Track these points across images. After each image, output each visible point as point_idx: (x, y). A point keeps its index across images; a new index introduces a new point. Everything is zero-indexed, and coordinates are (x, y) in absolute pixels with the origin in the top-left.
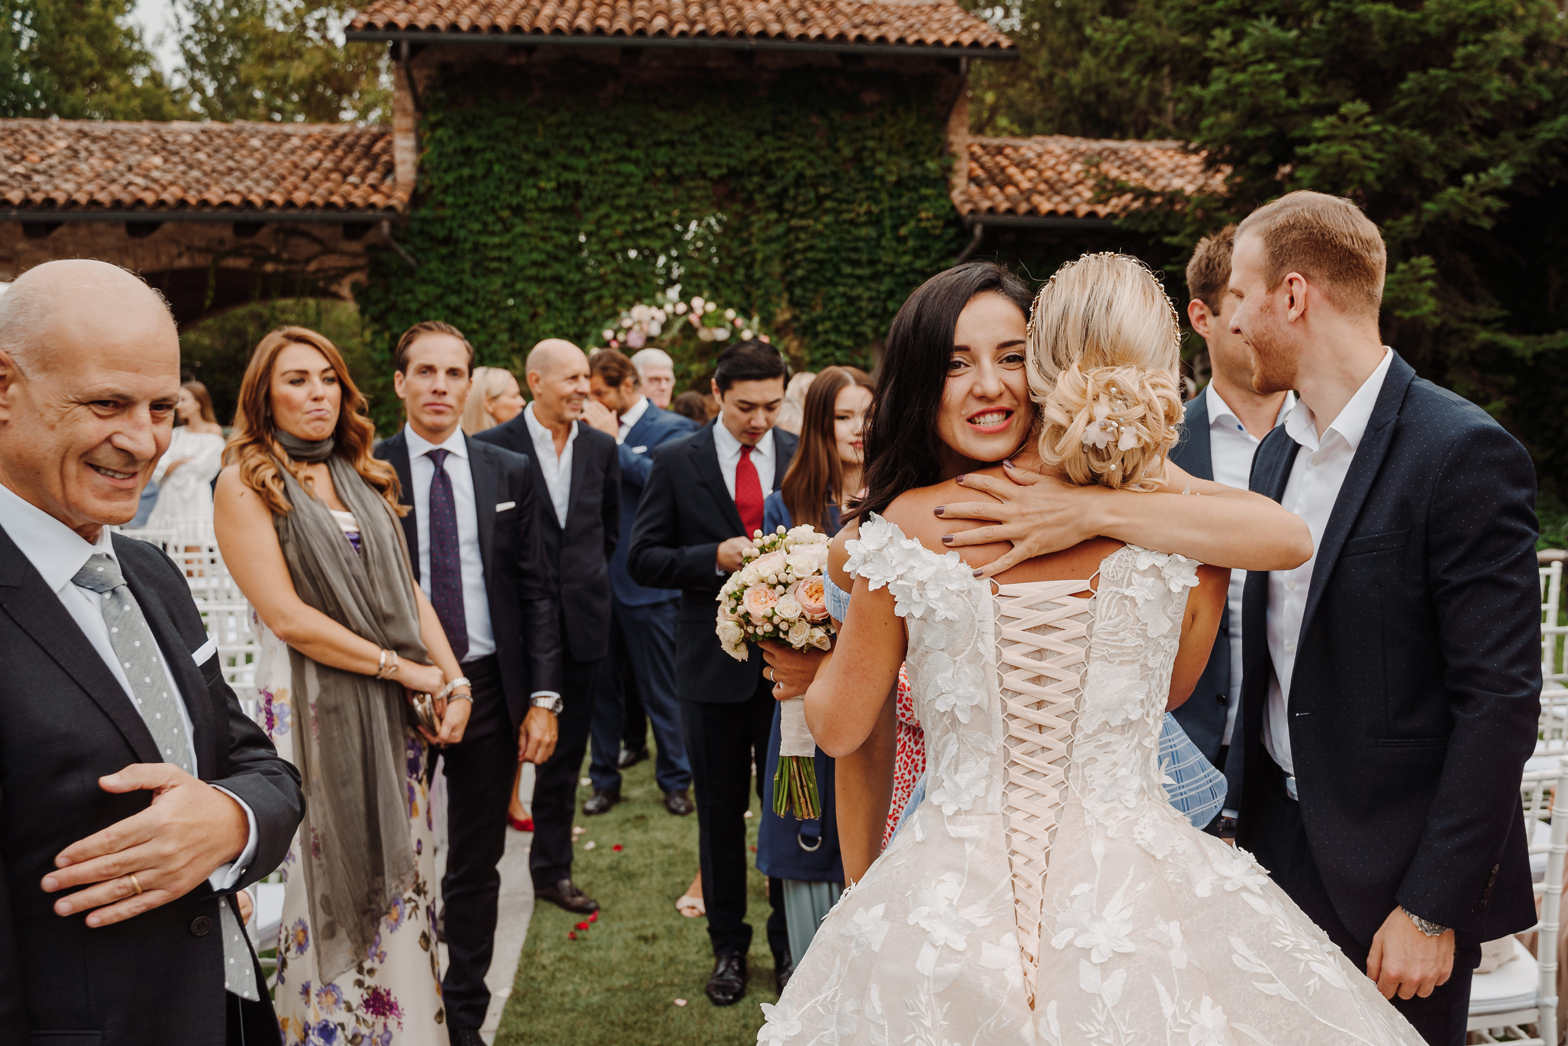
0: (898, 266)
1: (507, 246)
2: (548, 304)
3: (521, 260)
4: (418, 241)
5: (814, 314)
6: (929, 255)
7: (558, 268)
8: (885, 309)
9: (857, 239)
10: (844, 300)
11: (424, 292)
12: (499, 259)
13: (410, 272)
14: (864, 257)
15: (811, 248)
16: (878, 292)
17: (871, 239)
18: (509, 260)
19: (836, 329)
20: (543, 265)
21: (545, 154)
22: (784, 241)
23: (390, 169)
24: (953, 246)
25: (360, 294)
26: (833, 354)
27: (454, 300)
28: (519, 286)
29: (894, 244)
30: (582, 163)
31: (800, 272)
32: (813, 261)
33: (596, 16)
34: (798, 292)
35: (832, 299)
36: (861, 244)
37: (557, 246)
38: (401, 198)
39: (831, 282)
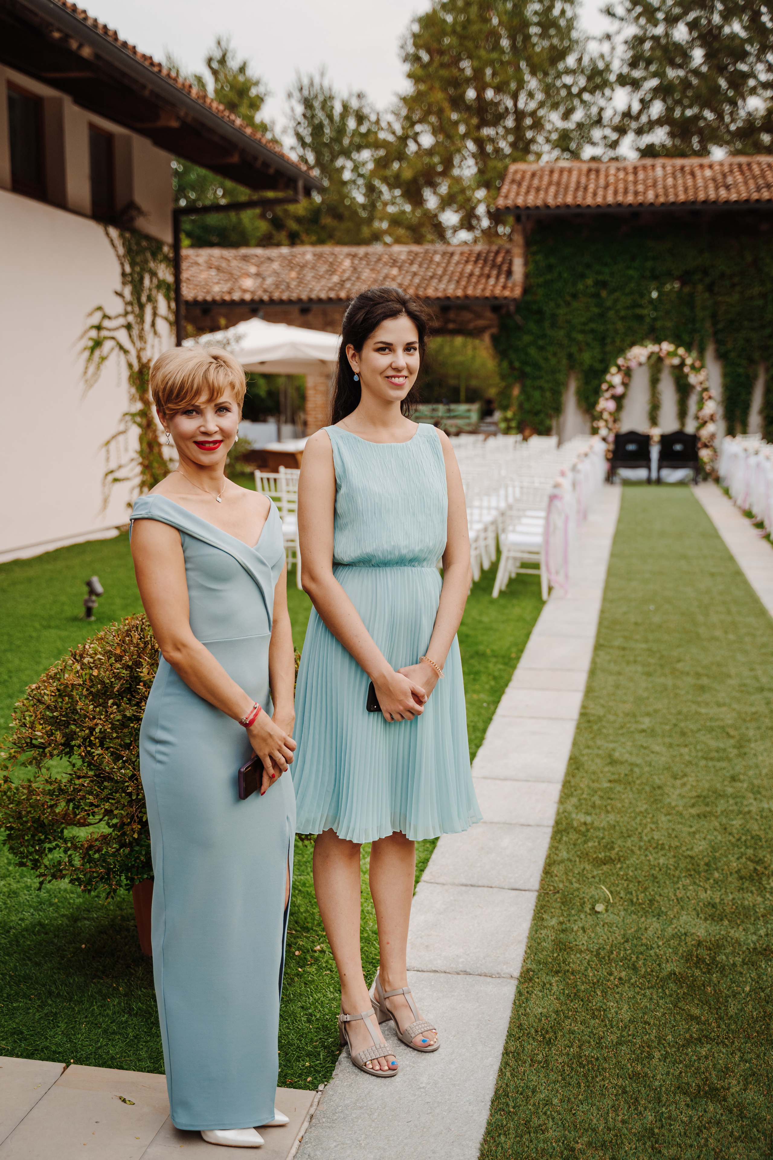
2: (588, 344)
3: (575, 322)
4: (523, 313)
7: (593, 326)
9: (753, 307)
10: (744, 340)
11: (527, 338)
13: (519, 328)
14: (756, 317)
15: (726, 313)
17: (759, 308)
18: (569, 321)
20: (585, 324)
21: (588, 266)
22: (713, 309)
23: (509, 273)
25: (495, 340)
27: (541, 342)
30: (606, 270)
31: (721, 326)
32: (728, 319)
33: (616, 193)
34: (720, 335)
35: (737, 340)
36: (755, 310)
38: (518, 292)
39: (737, 331)
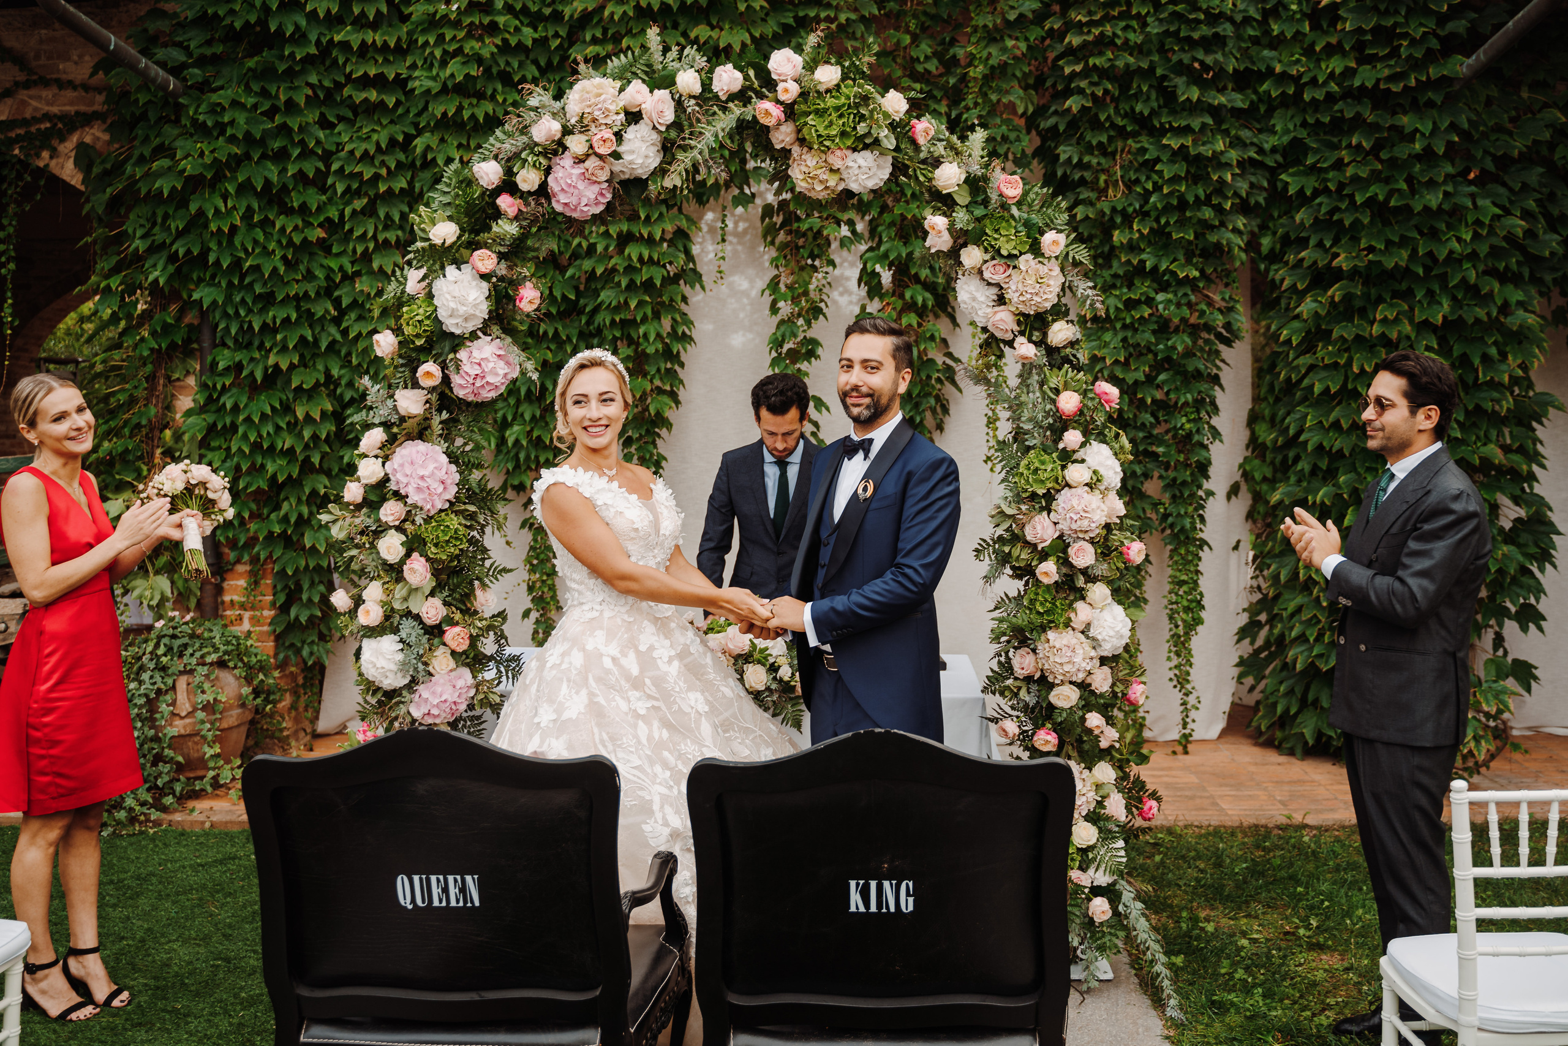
0: (1314, 81)
1: (400, 51)
3: (421, 82)
4: (195, 40)
5: (1105, 206)
6: (1395, 53)
8: (1277, 194)
9: (1214, 18)
10: (1181, 169)
12: (379, 82)
13: (172, 112)
14: (1231, 66)
15: (1103, 43)
16: (1261, 151)
17: (1247, 20)
18: (401, 82)
19: (1160, 238)
22: (1035, 34)
24: (1459, 26)
26: (1150, 302)
28: (419, 143)
29: (1306, 27)
31: (1073, 104)
32: (1104, 73)
34: (1066, 152)
35: (1149, 166)
36: (1227, 29)
37: (505, 48)
39: (1145, 125)
